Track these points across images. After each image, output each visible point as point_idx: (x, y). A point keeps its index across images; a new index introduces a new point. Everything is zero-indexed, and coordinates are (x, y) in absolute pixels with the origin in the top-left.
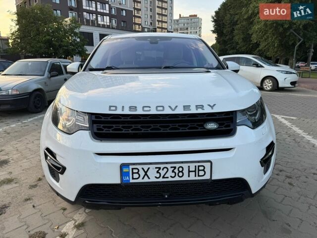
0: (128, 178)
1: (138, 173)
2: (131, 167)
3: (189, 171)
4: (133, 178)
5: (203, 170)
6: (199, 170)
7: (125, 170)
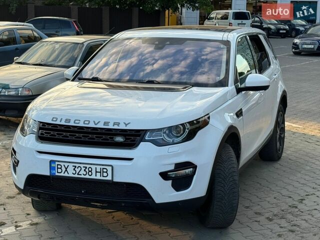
0: (54, 172)
1: (61, 168)
2: (57, 163)
3: (96, 172)
4: (58, 172)
5: (106, 172)
6: (103, 172)
7: (53, 165)
